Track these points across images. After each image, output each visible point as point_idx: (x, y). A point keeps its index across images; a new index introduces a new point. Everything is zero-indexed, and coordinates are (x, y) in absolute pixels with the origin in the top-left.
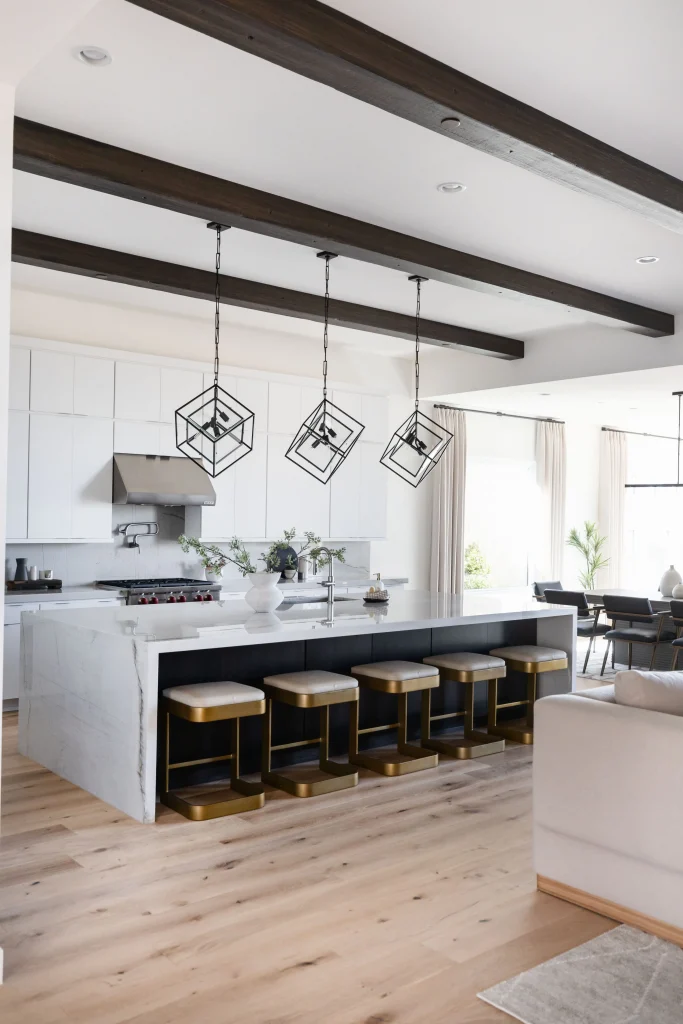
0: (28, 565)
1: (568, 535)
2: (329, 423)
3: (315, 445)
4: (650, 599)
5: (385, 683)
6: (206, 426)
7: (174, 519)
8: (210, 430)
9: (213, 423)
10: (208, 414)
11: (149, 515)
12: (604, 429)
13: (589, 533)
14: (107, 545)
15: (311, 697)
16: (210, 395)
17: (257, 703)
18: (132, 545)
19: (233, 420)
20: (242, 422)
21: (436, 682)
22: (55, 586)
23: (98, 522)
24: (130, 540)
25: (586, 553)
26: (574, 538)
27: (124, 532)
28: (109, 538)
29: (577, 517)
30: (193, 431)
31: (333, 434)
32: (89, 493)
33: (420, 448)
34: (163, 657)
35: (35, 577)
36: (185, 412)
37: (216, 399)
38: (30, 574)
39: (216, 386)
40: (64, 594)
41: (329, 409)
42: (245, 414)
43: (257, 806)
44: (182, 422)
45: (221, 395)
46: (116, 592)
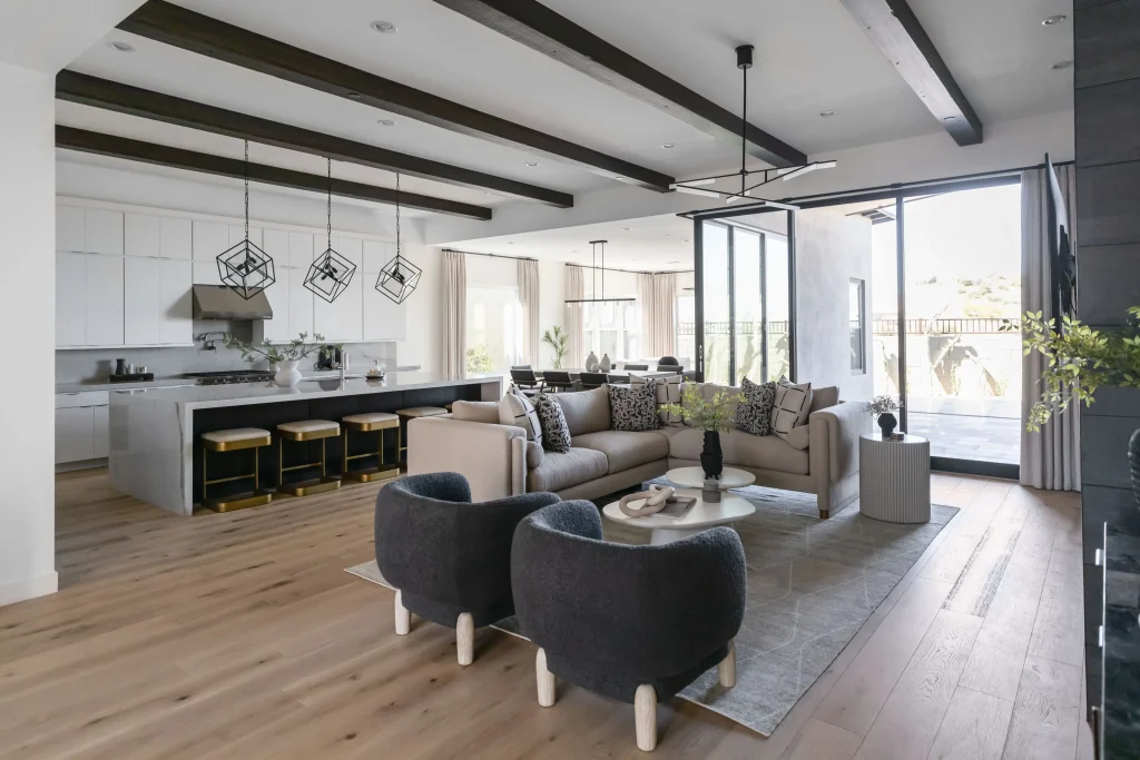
0: (126, 364)
1: (542, 335)
2: (333, 264)
3: (323, 278)
4: (570, 372)
5: (360, 425)
6: (240, 268)
7: (245, 329)
8: (243, 271)
9: (245, 265)
10: (241, 259)
11: (224, 327)
12: (567, 264)
13: (556, 333)
14: (190, 348)
15: (305, 434)
16: (243, 246)
17: (265, 439)
18: (212, 348)
19: (259, 262)
20: (265, 263)
21: (398, 424)
22: (149, 377)
23: (182, 333)
24: (210, 345)
25: (556, 346)
26: (548, 337)
27: (204, 338)
28: (190, 343)
29: (547, 322)
30: (231, 272)
31: (336, 271)
32: (174, 312)
33: (401, 279)
34: (196, 412)
35: (132, 372)
36: (224, 258)
37: (247, 249)
38: (127, 370)
39: (247, 241)
40: (155, 382)
41: (332, 254)
42: (266, 259)
43: (266, 502)
44: (223, 266)
45: (250, 247)
46: (195, 380)
